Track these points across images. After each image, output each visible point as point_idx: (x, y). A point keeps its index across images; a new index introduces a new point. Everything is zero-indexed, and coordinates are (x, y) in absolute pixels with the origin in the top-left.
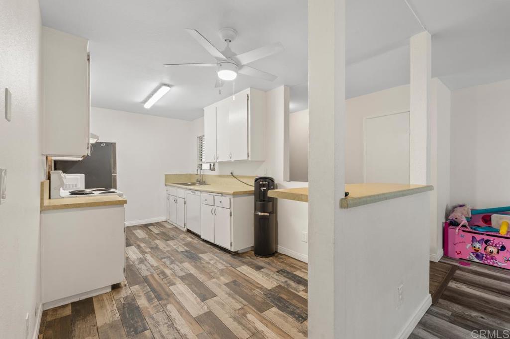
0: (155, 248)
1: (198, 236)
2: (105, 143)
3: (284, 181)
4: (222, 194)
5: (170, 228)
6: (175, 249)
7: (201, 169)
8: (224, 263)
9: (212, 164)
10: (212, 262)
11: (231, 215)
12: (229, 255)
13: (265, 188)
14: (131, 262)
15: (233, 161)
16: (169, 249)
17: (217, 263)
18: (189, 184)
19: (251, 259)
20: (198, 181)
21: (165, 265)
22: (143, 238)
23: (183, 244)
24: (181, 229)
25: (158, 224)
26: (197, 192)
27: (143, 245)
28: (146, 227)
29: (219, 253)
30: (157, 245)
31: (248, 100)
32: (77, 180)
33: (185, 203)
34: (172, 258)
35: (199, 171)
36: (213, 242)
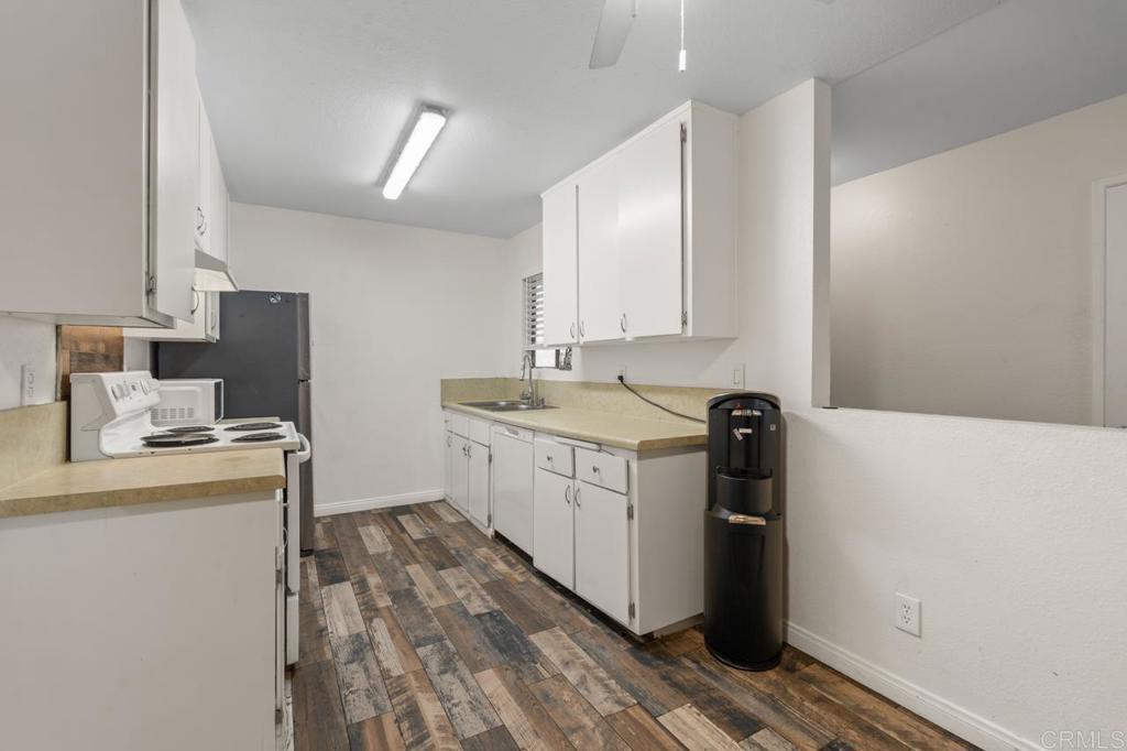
0: (404, 596)
1: (528, 559)
2: (281, 294)
3: (815, 405)
4: (600, 445)
5: (452, 525)
6: (460, 604)
7: (533, 366)
8: (612, 683)
9: (563, 351)
10: (572, 676)
11: (630, 516)
12: (624, 646)
13: (749, 431)
14: (327, 649)
15: (629, 339)
16: (443, 602)
17: (591, 683)
18: (503, 403)
19: (702, 669)
20: (524, 397)
21: (423, 673)
22: (378, 555)
23: (484, 586)
24: (480, 527)
25: (424, 510)
26: (522, 433)
27: (373, 580)
28: (391, 516)
29: (594, 634)
30: (412, 583)
31: (683, 140)
32: (195, 397)
33: (490, 461)
34: (448, 642)
35: (527, 370)
36: (569, 585)
